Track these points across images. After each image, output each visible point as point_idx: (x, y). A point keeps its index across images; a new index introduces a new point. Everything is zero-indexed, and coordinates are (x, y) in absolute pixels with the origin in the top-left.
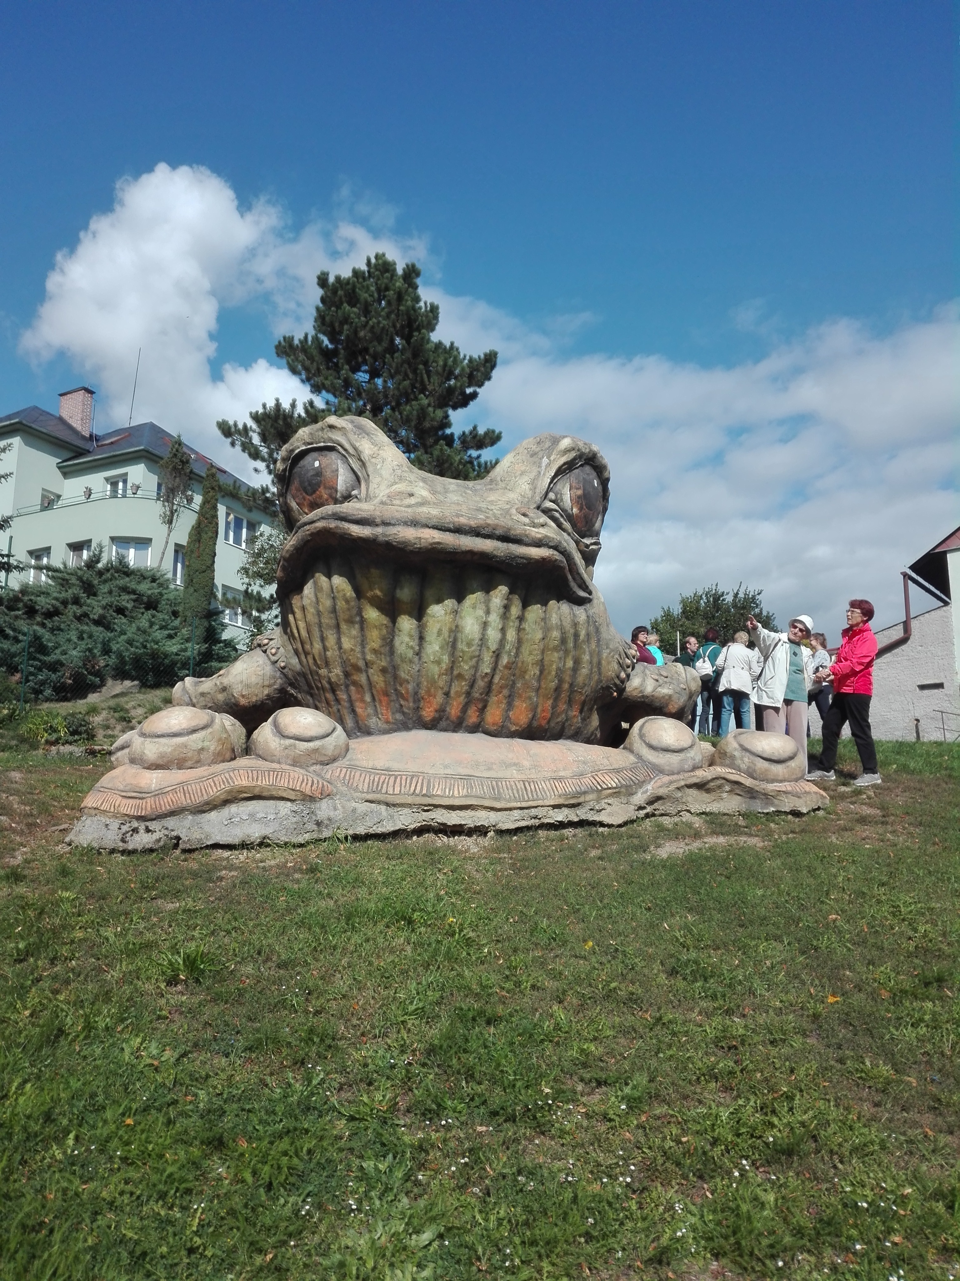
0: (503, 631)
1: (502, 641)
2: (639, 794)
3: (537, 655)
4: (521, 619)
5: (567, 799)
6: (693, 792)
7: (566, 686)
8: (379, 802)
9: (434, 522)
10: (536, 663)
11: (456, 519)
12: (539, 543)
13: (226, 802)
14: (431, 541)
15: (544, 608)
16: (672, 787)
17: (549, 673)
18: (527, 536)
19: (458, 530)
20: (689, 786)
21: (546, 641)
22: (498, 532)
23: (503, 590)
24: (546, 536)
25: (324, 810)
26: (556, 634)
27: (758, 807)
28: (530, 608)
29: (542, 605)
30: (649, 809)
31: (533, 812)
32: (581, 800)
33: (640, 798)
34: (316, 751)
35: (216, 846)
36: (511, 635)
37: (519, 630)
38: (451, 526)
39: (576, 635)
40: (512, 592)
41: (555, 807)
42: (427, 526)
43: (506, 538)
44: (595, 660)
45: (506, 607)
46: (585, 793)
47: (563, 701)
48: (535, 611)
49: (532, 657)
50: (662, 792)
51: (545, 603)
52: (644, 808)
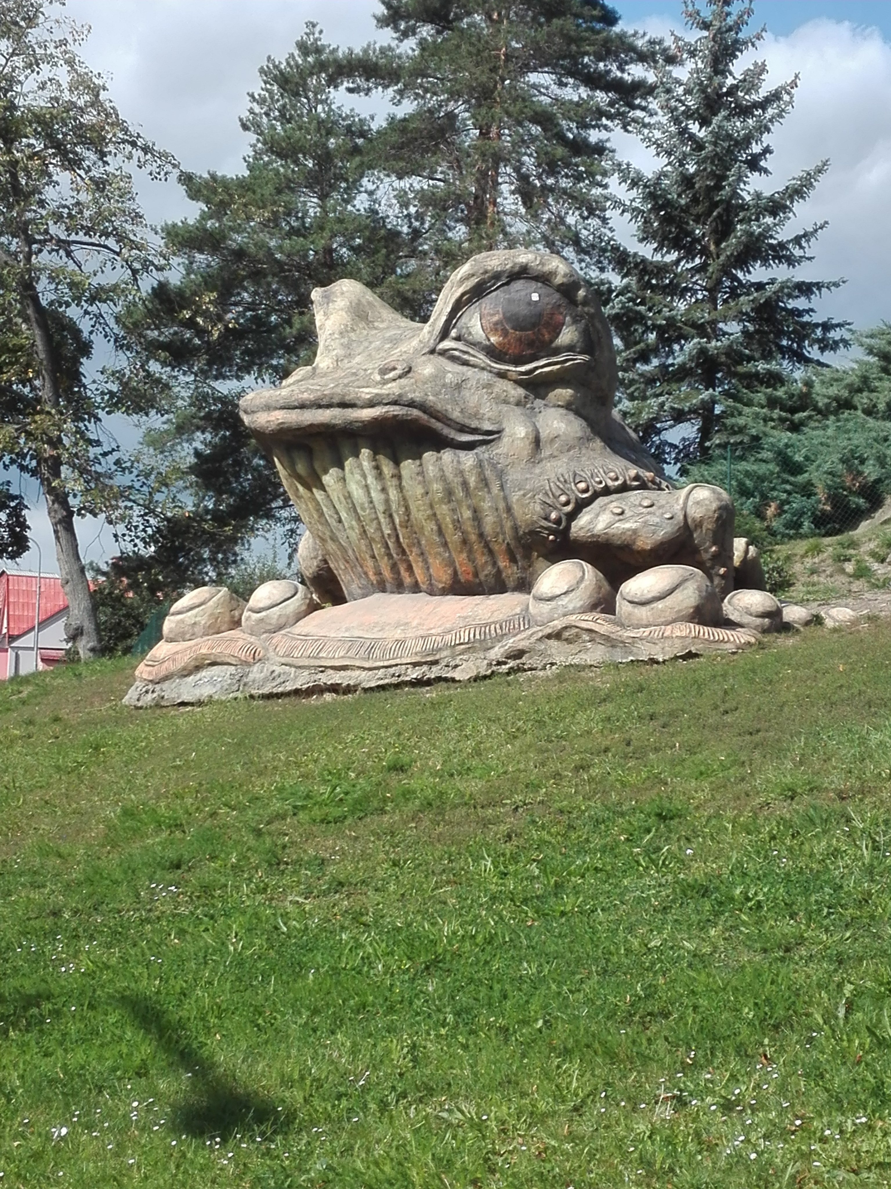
0: (384, 490)
1: (387, 501)
2: (496, 649)
3: (425, 510)
4: (399, 477)
5: (423, 657)
6: (553, 643)
7: (473, 537)
8: (290, 665)
9: (281, 403)
10: (428, 518)
11: (300, 396)
12: (371, 404)
13: (198, 668)
14: (277, 422)
15: (418, 462)
16: (533, 639)
17: (447, 526)
18: (358, 398)
19: (302, 406)
20: (549, 637)
21: (430, 495)
22: (336, 400)
23: (365, 452)
24: (377, 394)
25: (256, 673)
26: (436, 486)
27: (620, 657)
28: (402, 465)
29: (414, 459)
30: (512, 663)
31: (392, 670)
32: (437, 657)
33: (497, 652)
34: (262, 620)
35: (183, 704)
36: (393, 494)
37: (400, 488)
38: (296, 404)
39: (465, 484)
40: (376, 452)
41: (415, 665)
42: (276, 408)
43: (344, 405)
44: (502, 505)
45: (377, 468)
46: (440, 650)
47: (479, 552)
48: (408, 466)
49: (421, 513)
50: (522, 645)
51: (418, 456)
52: (505, 663)
